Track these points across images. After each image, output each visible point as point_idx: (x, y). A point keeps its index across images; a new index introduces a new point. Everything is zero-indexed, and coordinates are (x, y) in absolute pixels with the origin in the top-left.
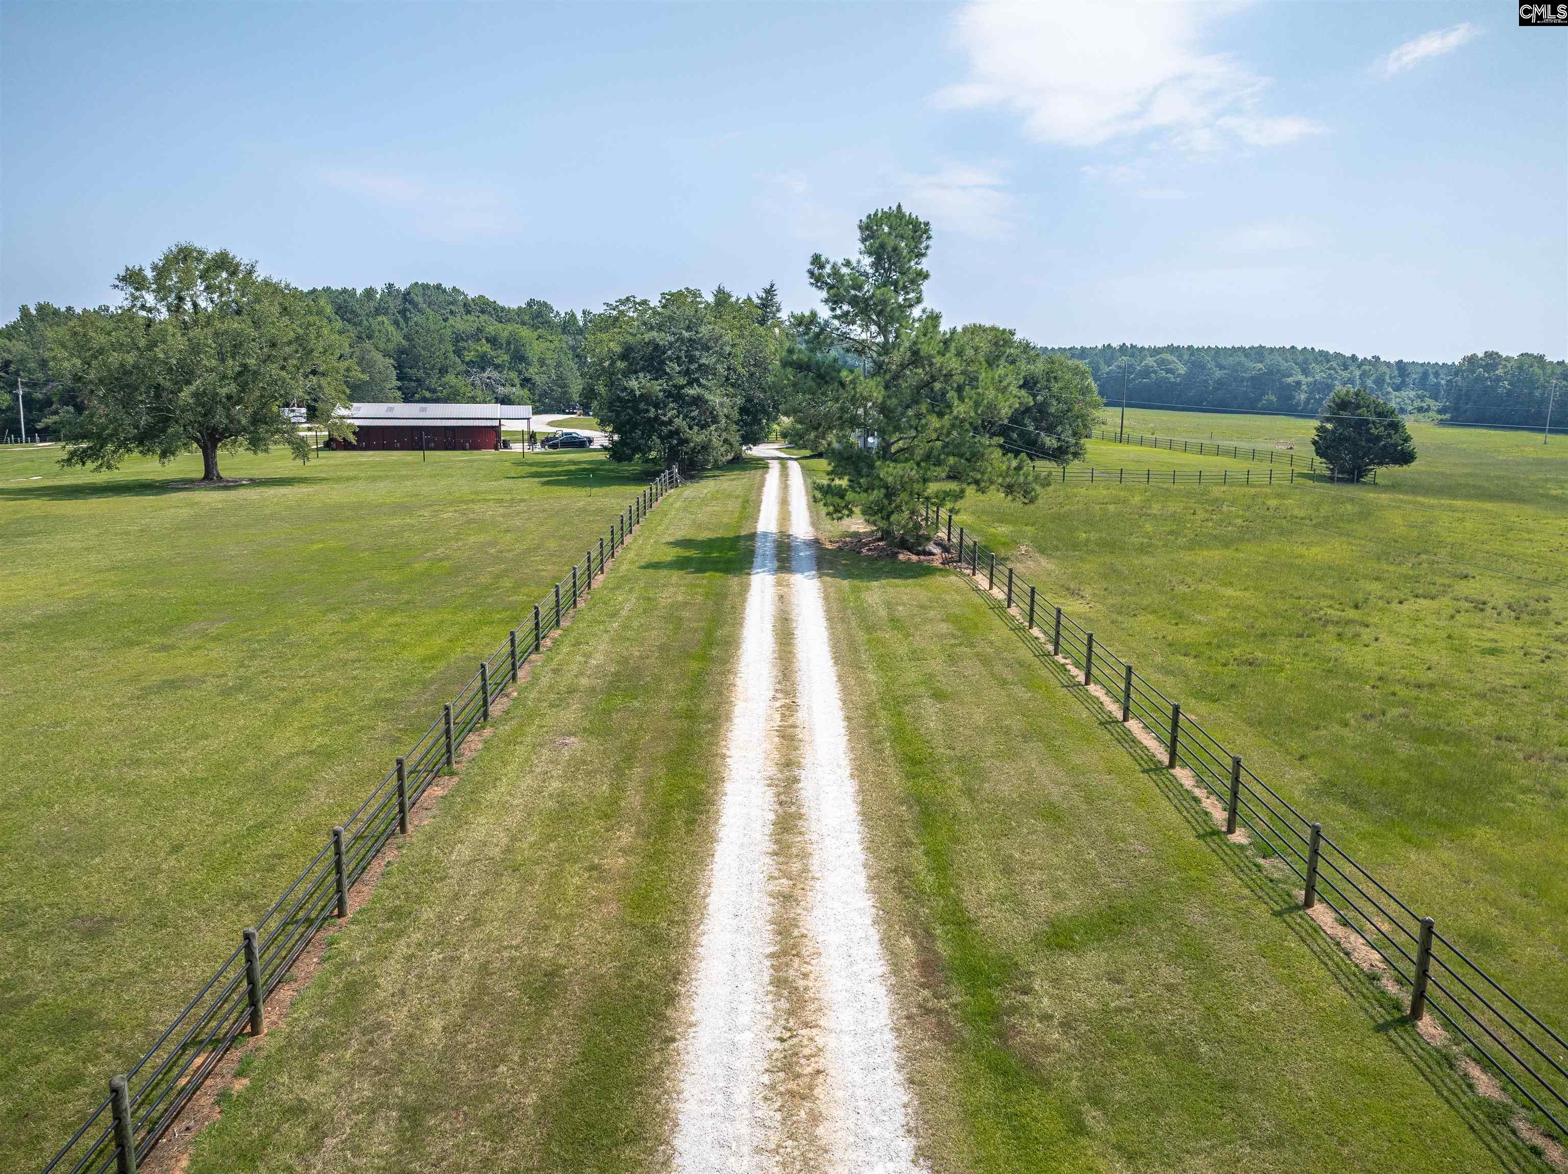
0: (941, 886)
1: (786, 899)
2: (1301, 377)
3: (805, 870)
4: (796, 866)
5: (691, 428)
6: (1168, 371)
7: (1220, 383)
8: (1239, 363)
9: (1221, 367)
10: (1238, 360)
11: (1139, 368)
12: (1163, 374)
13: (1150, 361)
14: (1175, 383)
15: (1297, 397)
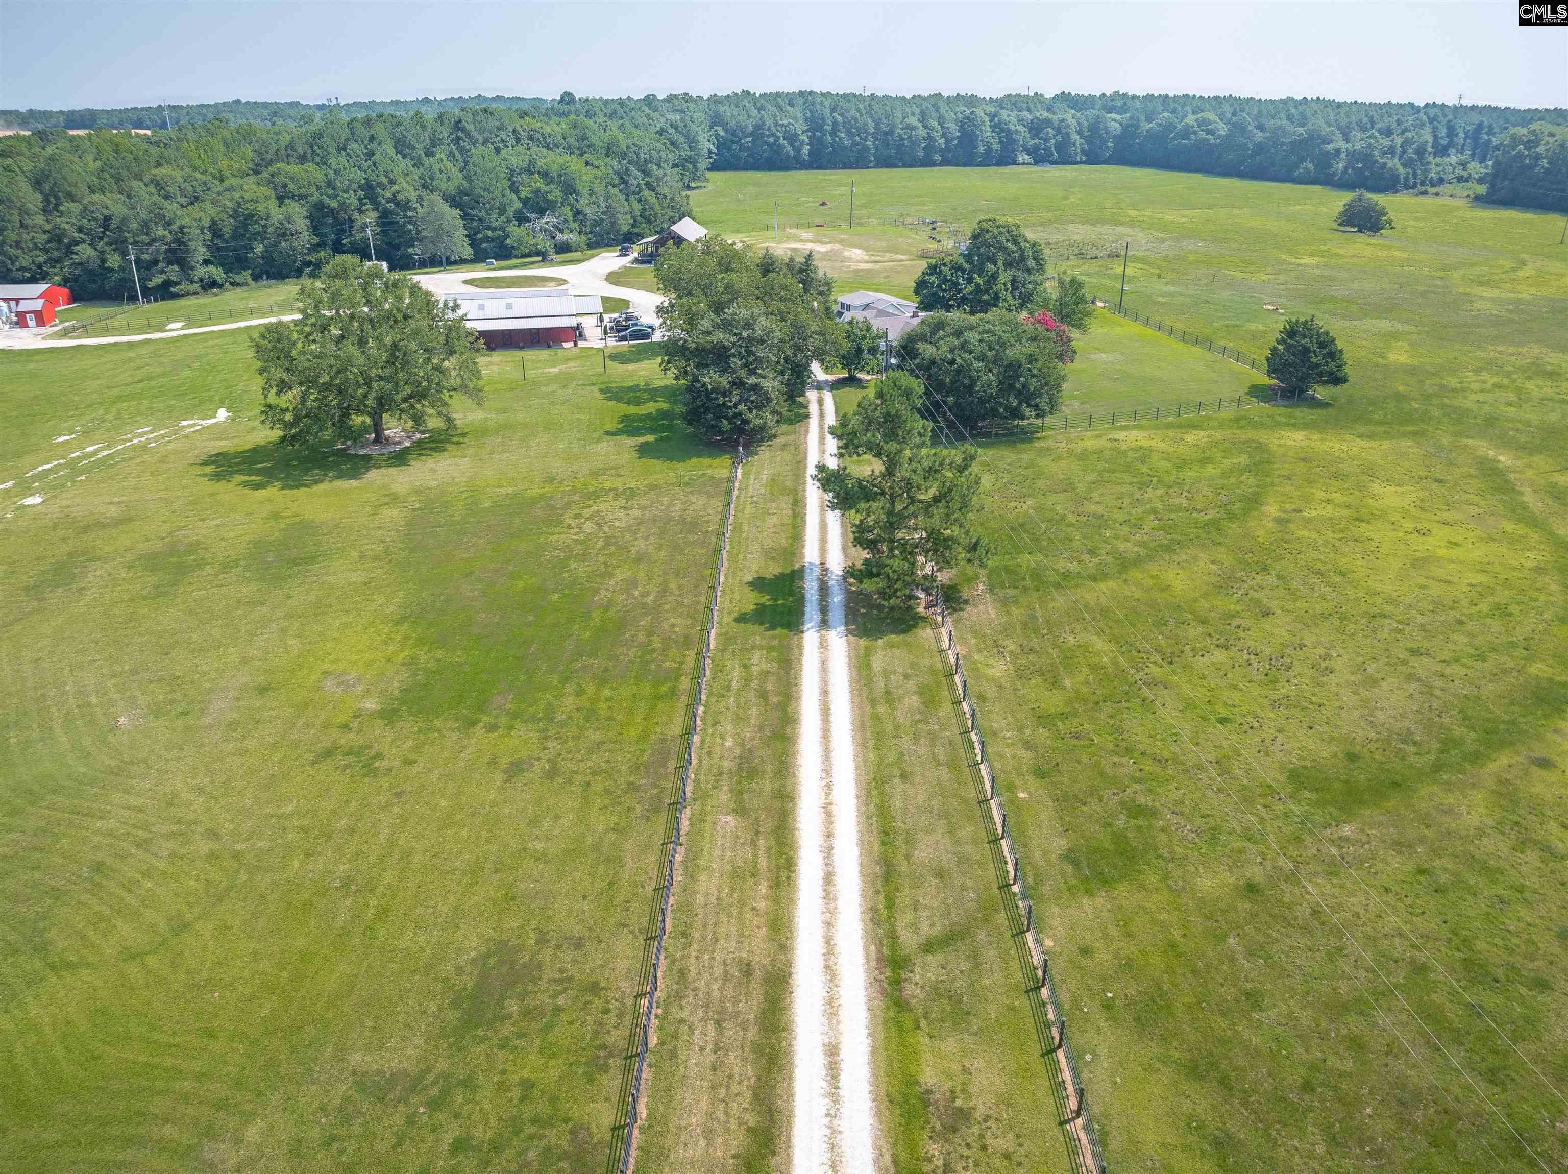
0: (889, 917)
1: (829, 924)
2: (1342, 144)
3: (836, 908)
4: (832, 906)
5: (751, 412)
6: (1209, 132)
7: (1260, 148)
8: (1280, 127)
9: (1261, 127)
10: (1279, 122)
11: (1179, 127)
12: (1203, 135)
13: (1191, 119)
14: (1214, 145)
15: (1335, 166)
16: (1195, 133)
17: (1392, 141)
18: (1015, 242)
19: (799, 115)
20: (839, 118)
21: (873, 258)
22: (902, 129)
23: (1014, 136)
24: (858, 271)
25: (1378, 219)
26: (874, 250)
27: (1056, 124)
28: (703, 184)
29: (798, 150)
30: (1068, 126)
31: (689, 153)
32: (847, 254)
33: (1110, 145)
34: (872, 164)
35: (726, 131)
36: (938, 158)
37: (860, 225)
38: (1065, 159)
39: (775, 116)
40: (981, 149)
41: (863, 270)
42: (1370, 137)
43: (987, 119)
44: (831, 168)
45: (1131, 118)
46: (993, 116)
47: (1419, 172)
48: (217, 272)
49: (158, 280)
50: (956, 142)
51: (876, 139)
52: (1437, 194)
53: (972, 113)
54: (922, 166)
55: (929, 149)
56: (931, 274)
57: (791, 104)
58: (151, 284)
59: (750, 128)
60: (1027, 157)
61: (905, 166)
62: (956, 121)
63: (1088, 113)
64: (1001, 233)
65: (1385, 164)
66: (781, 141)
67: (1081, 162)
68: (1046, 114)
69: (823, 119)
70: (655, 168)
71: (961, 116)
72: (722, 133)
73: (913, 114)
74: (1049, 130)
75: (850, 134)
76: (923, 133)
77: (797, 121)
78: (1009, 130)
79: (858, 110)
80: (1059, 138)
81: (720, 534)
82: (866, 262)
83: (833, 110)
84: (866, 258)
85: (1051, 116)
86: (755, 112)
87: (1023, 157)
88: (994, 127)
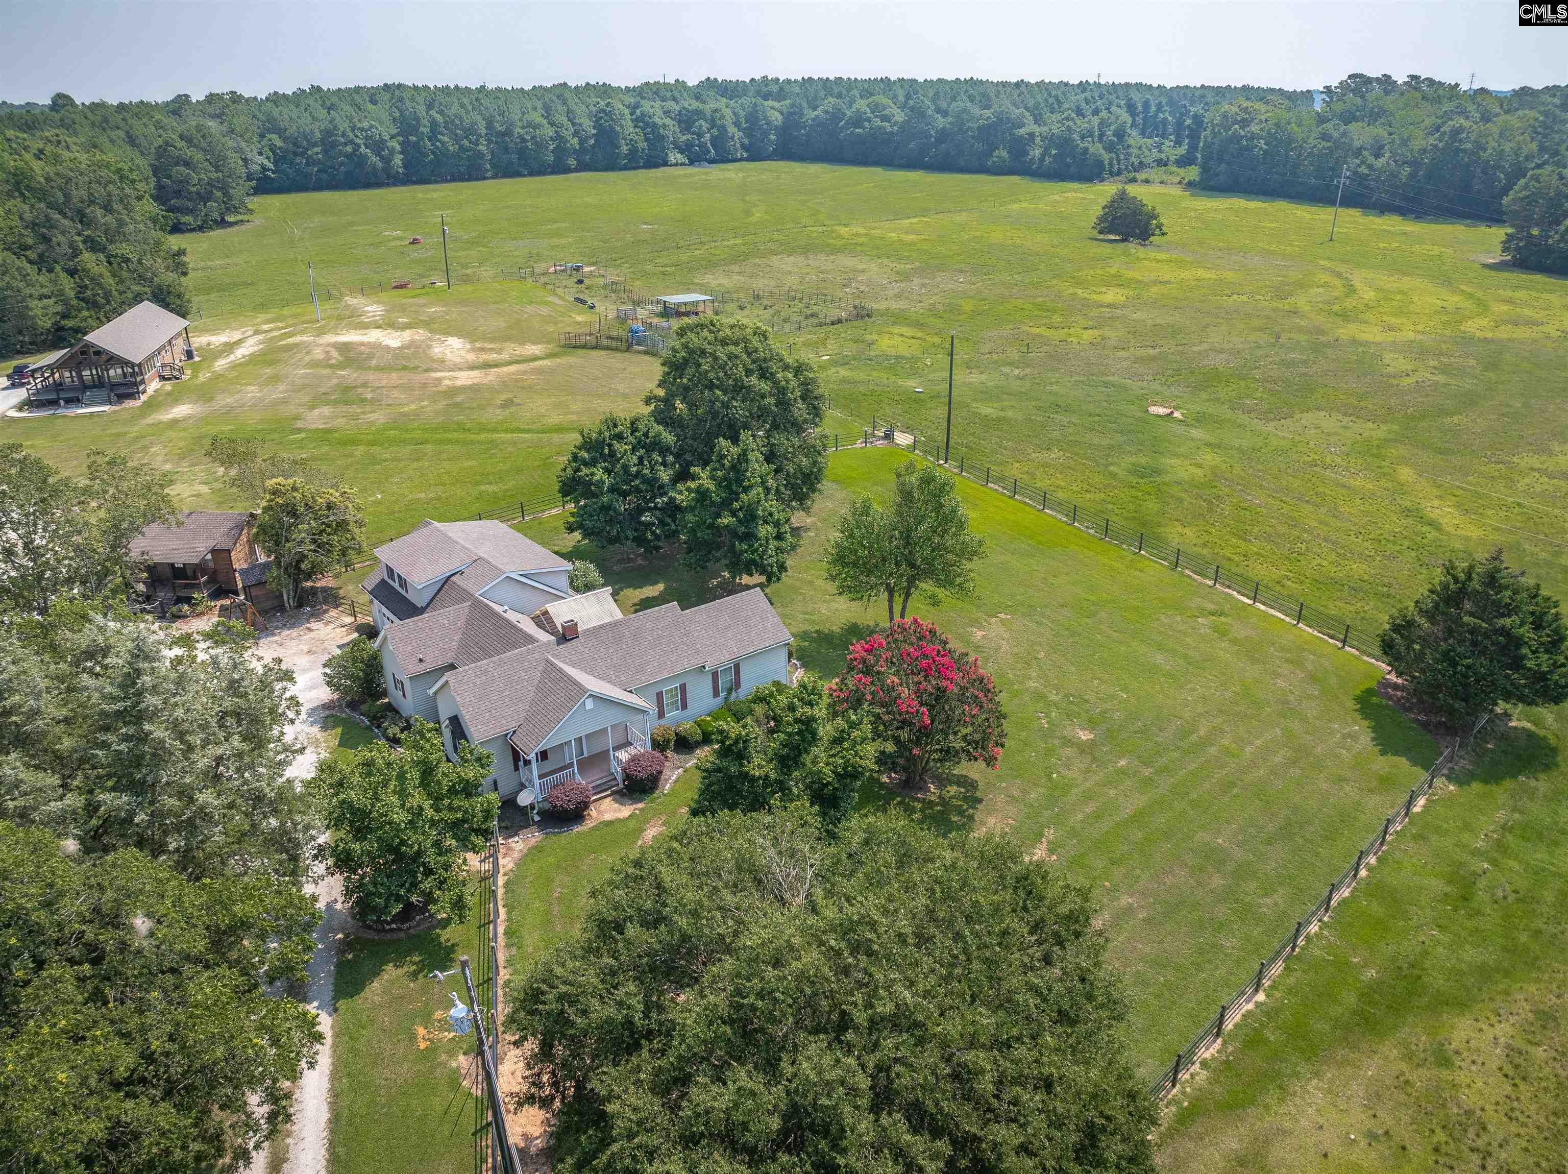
2: (1035, 128)
6: (883, 119)
7: (944, 136)
8: (965, 110)
9: (945, 114)
10: (963, 105)
11: (849, 113)
12: (878, 122)
13: (862, 105)
14: (892, 133)
15: (1031, 153)
16: (869, 120)
17: (1089, 122)
18: (764, 374)
19: (385, 116)
20: (439, 118)
21: (484, 357)
22: (523, 128)
23: (662, 131)
24: (453, 392)
25: (1148, 223)
26: (484, 339)
27: (708, 115)
28: (245, 218)
29: (387, 161)
30: (723, 117)
31: (214, 175)
32: (437, 350)
33: (773, 137)
34: (489, 174)
35: (285, 140)
36: (572, 162)
37: (466, 279)
38: (724, 158)
39: (351, 119)
40: (625, 149)
41: (463, 389)
42: (1067, 119)
43: (627, 111)
44: (436, 182)
45: (793, 105)
46: (633, 108)
47: (1122, 157)
50: (592, 142)
51: (489, 141)
52: (1147, 181)
53: (608, 104)
54: (553, 173)
55: (561, 152)
56: (592, 463)
57: (374, 102)
59: (318, 135)
60: (679, 156)
61: (531, 174)
62: (590, 115)
63: (743, 100)
64: (731, 357)
65: (1087, 149)
66: (363, 149)
67: (741, 160)
68: (695, 105)
69: (417, 119)
70: (99, 212)
71: (594, 109)
72: (279, 143)
73: (535, 109)
74: (702, 122)
75: (456, 139)
76: (550, 132)
77: (381, 123)
78: (655, 125)
79: (462, 106)
80: (715, 132)
82: (472, 368)
83: (430, 106)
84: (471, 357)
85: (701, 106)
86: (322, 114)
87: (675, 156)
88: (636, 121)
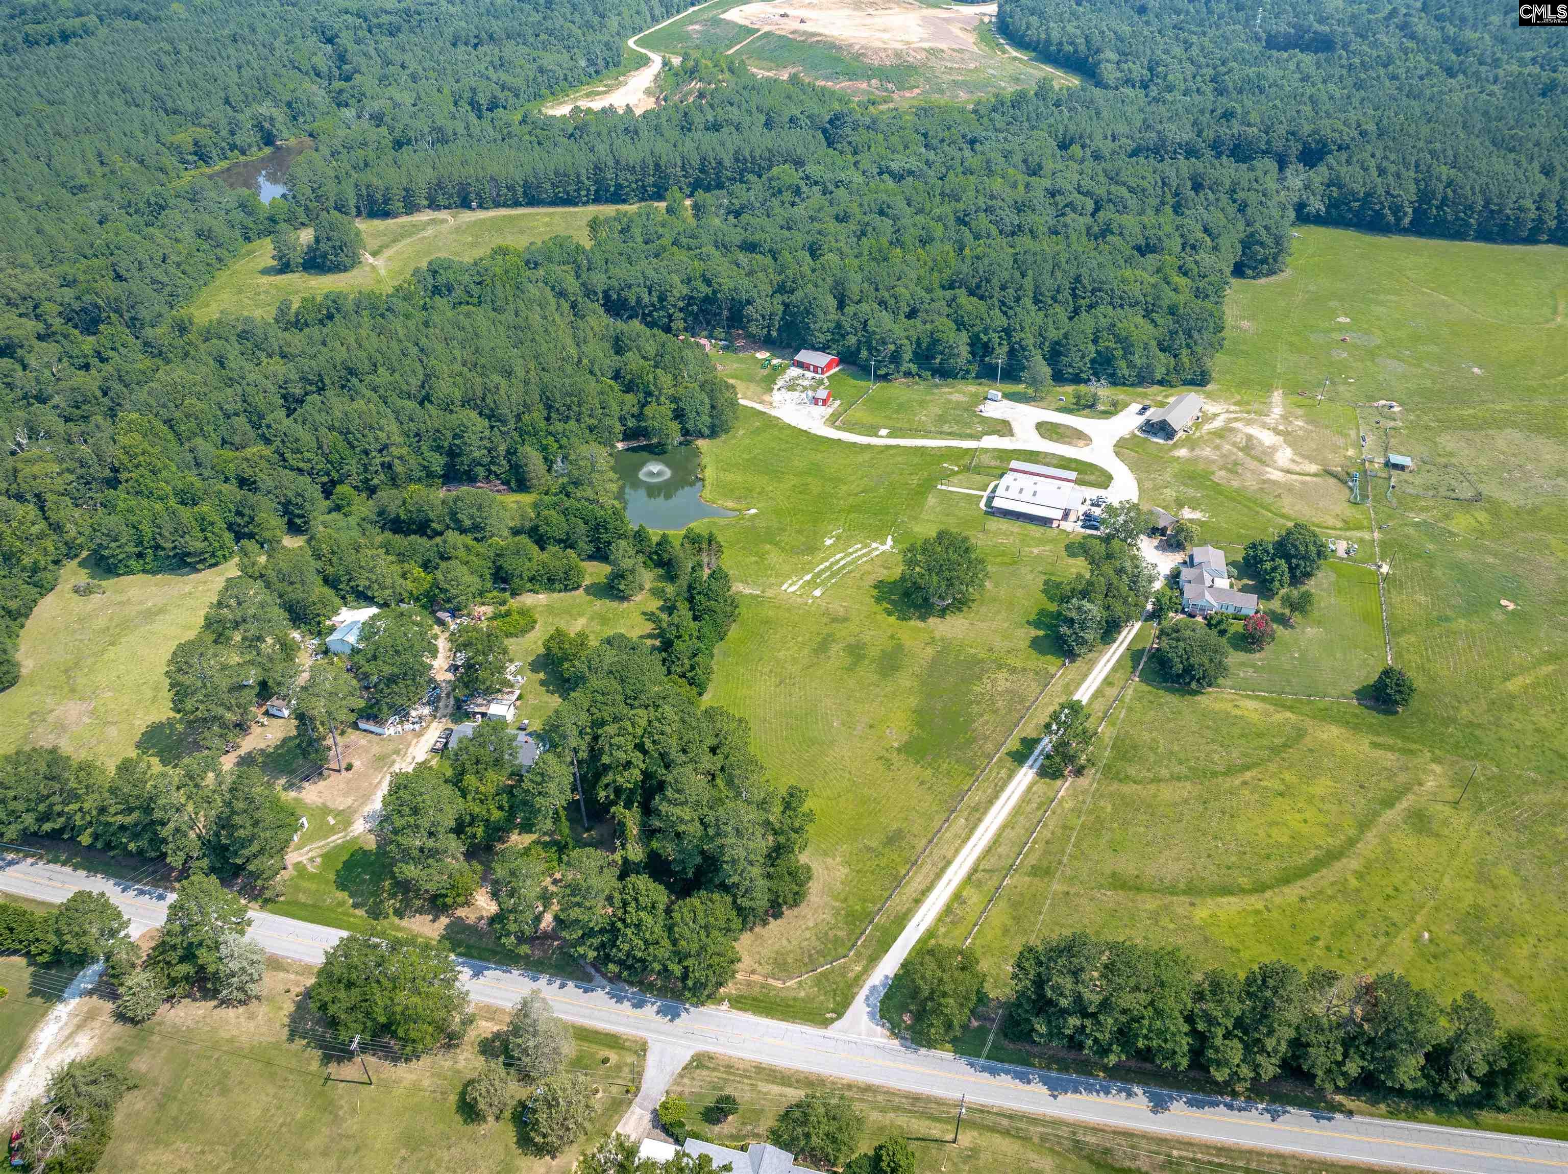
19: (1413, 186)
21: (1290, 466)
22: (1512, 210)
26: (1301, 453)
48: (914, 368)
49: (882, 372)
55: (1536, 230)
58: (879, 372)
66: (1386, 210)
69: (1434, 193)
73: (1531, 195)
76: (1533, 215)
81: (1028, 709)
82: (1282, 471)
84: (1287, 464)
86: (1371, 179)
